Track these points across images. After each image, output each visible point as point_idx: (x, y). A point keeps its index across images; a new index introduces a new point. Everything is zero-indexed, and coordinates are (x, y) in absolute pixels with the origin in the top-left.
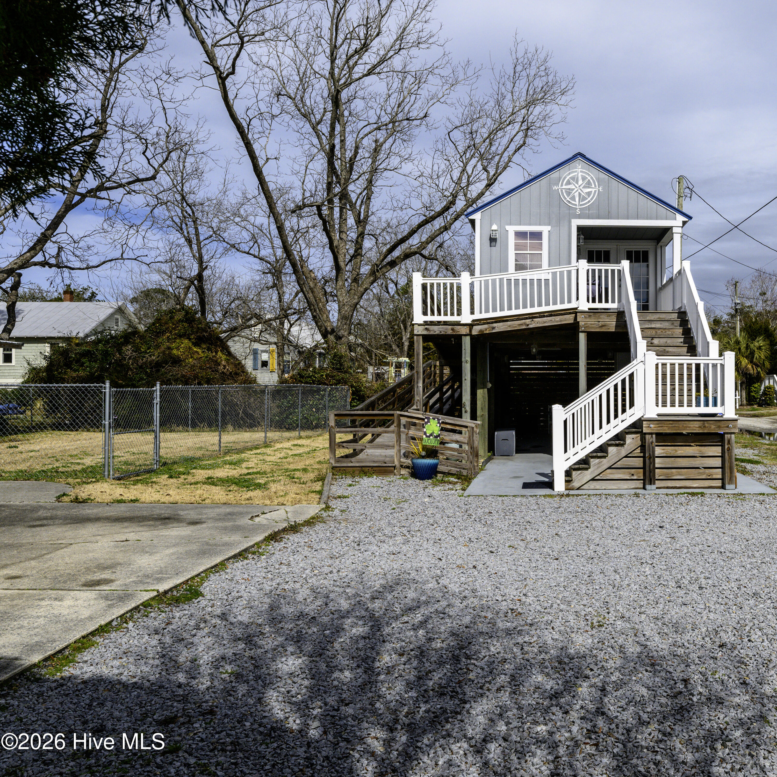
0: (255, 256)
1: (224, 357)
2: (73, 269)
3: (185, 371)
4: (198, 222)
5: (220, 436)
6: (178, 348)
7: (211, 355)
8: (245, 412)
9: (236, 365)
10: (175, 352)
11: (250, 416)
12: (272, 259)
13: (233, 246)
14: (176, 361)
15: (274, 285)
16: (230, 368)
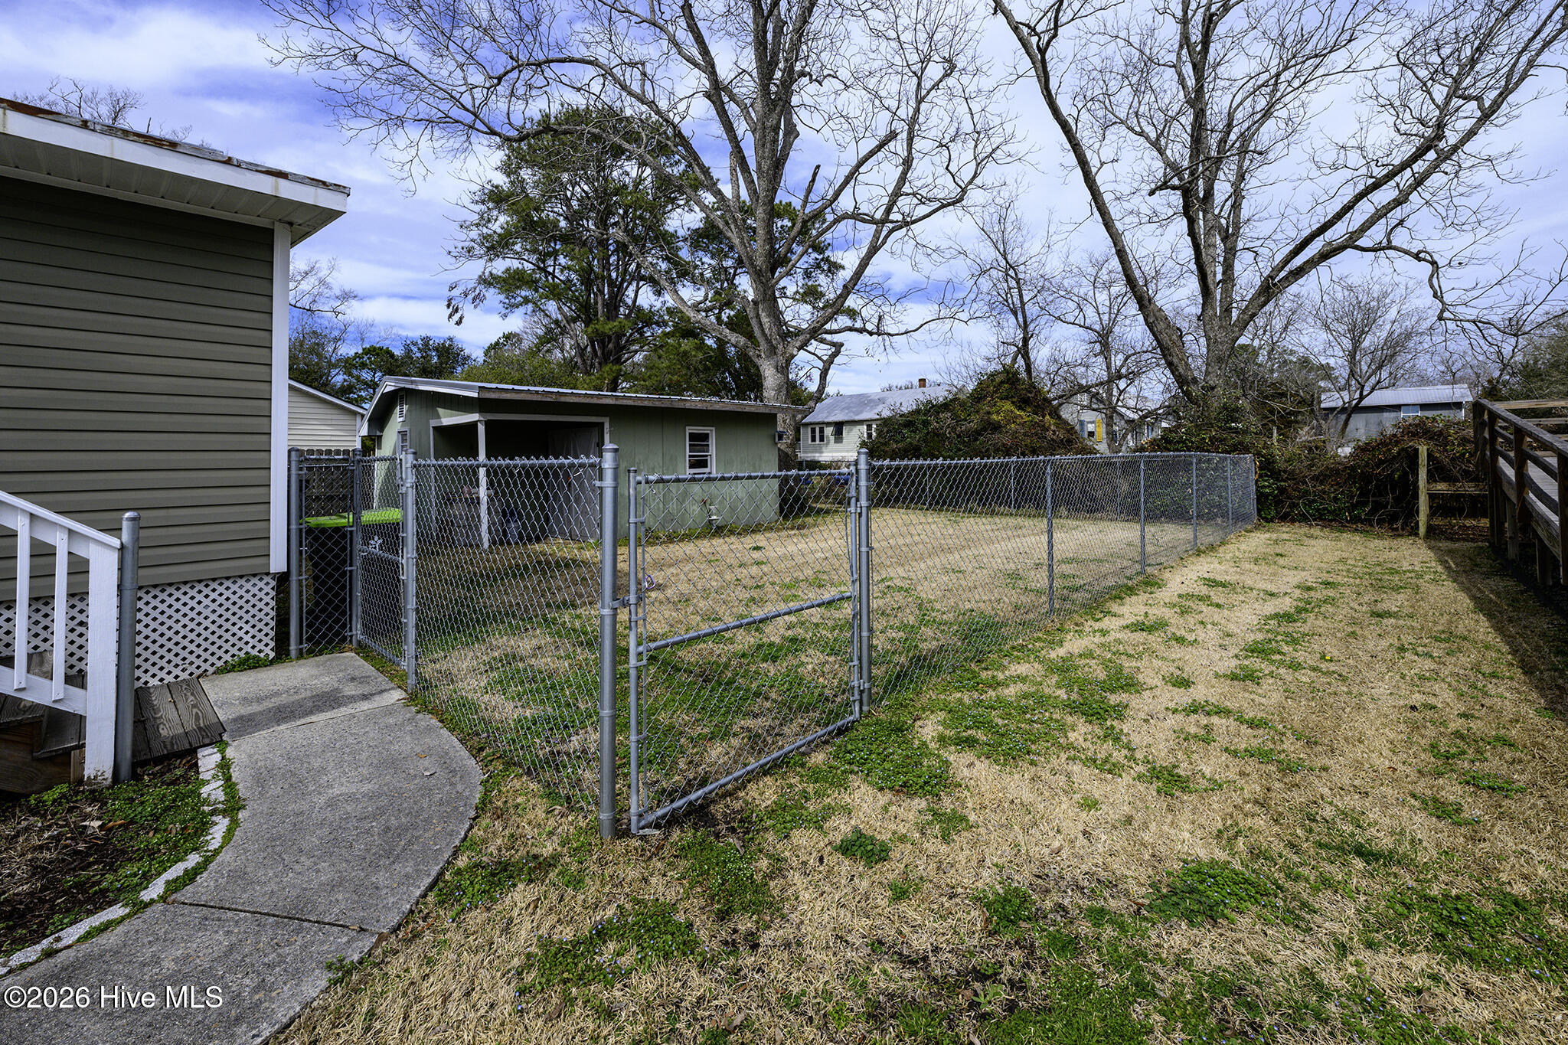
0: (1080, 326)
1: (1052, 421)
2: (892, 335)
3: (1006, 440)
4: (1022, 282)
5: (1050, 532)
6: (998, 413)
7: (1037, 419)
8: (1083, 492)
9: (1068, 431)
10: (995, 417)
11: (1093, 498)
12: (1097, 327)
13: (1059, 318)
14: (996, 427)
15: (1102, 352)
16: (1061, 434)
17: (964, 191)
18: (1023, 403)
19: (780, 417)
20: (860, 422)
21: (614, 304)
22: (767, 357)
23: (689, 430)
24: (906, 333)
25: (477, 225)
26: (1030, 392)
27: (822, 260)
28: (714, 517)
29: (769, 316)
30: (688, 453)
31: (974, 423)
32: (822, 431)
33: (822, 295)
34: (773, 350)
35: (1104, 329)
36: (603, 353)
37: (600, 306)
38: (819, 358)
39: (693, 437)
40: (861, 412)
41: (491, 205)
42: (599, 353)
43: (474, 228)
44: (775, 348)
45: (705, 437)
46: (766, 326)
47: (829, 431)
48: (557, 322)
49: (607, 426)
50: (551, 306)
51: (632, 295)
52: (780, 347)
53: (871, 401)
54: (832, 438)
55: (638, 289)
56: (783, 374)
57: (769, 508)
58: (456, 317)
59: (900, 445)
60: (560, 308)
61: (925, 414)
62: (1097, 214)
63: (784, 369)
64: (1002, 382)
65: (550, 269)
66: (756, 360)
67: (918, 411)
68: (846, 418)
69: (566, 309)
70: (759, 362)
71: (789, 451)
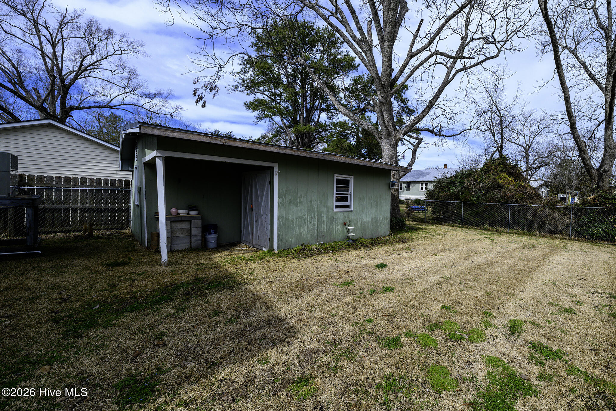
0: (517, 144)
2: (446, 136)
3: (507, 193)
6: (500, 179)
7: (520, 183)
10: (499, 181)
12: (524, 145)
14: (500, 186)
16: (533, 191)
17: (499, 51)
18: (510, 174)
19: (392, 173)
20: (418, 182)
21: (308, 120)
22: (386, 138)
23: (336, 177)
24: (453, 136)
25: (239, 73)
26: (514, 170)
27: (405, 107)
28: (351, 234)
29: (387, 114)
30: (335, 192)
31: (486, 183)
32: (401, 185)
33: (405, 123)
34: (389, 135)
35: (527, 145)
36: (302, 143)
37: (301, 121)
38: (412, 144)
39: (339, 182)
40: (419, 178)
41: (248, 66)
42: (300, 143)
43: (237, 75)
44: (390, 133)
45: (347, 182)
46: (386, 120)
47: (404, 185)
48: (281, 128)
49: (276, 170)
50: (277, 119)
51: (317, 117)
52: (393, 133)
53: (423, 173)
54: (405, 189)
55: (320, 114)
56: (393, 148)
57: (385, 228)
58: (201, 103)
59: (448, 193)
60: (282, 120)
61: (460, 178)
62: (557, 77)
63: (394, 147)
64: (499, 164)
65: (279, 101)
66: (379, 140)
67: (456, 177)
68: (412, 180)
69: (285, 120)
70: (380, 141)
71: (395, 193)
